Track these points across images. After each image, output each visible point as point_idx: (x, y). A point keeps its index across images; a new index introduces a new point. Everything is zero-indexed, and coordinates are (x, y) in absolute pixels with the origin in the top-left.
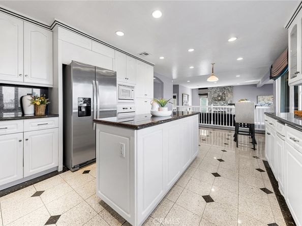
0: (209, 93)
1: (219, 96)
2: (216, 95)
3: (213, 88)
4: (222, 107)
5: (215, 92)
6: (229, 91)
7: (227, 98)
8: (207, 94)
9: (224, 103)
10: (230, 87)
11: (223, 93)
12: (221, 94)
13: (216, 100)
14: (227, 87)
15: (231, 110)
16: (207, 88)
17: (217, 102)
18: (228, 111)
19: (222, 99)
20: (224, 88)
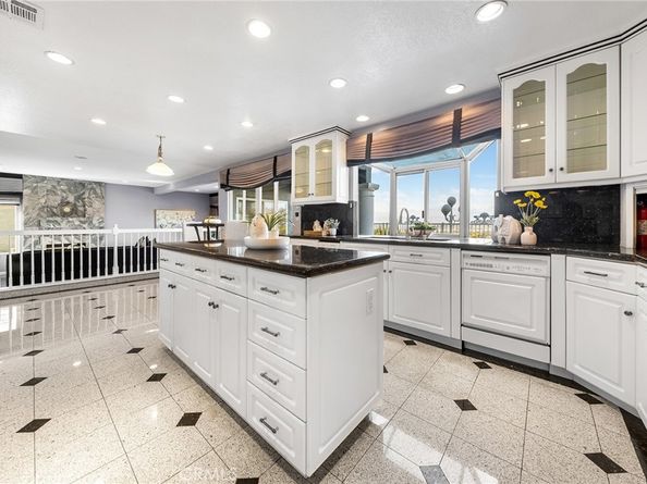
0: (25, 192)
1: (65, 203)
2: (55, 201)
3: (44, 178)
4: (76, 232)
5: (52, 192)
6: (95, 193)
7: (89, 210)
8: (20, 195)
9: (84, 223)
10: (100, 184)
11: (79, 198)
12: (71, 199)
13: (54, 215)
14: (90, 183)
15: (101, 239)
16: (20, 176)
17: (59, 219)
18: (94, 241)
19: (74, 212)
20: (82, 184)
